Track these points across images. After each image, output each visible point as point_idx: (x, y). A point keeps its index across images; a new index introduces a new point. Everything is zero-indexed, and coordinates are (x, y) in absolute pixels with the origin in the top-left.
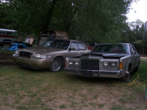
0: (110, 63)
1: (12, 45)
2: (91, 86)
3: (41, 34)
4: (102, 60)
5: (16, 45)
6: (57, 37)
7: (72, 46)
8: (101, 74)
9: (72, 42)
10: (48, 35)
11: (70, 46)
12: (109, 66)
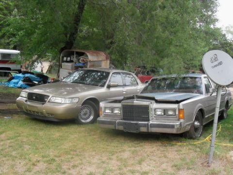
0: (165, 111)
1: (13, 78)
2: (137, 145)
3: (63, 57)
4: (154, 105)
5: (19, 77)
6: (90, 61)
7: (112, 80)
8: (151, 127)
9: (113, 73)
10: (75, 59)
11: (110, 81)
12: (165, 114)
